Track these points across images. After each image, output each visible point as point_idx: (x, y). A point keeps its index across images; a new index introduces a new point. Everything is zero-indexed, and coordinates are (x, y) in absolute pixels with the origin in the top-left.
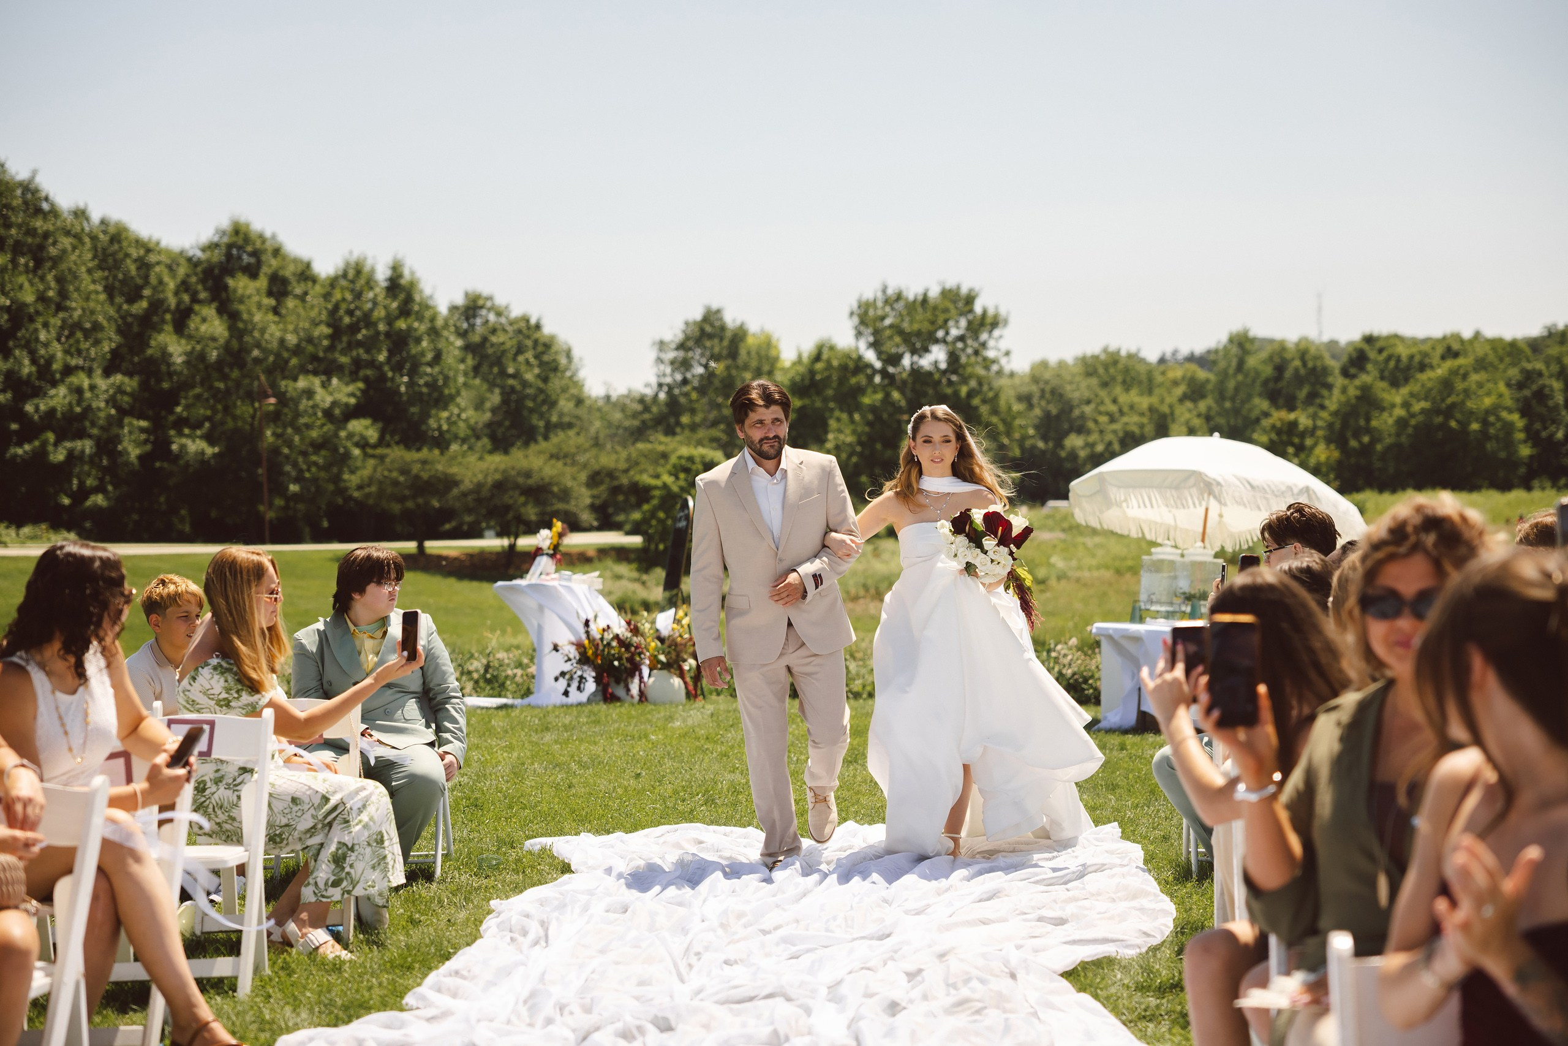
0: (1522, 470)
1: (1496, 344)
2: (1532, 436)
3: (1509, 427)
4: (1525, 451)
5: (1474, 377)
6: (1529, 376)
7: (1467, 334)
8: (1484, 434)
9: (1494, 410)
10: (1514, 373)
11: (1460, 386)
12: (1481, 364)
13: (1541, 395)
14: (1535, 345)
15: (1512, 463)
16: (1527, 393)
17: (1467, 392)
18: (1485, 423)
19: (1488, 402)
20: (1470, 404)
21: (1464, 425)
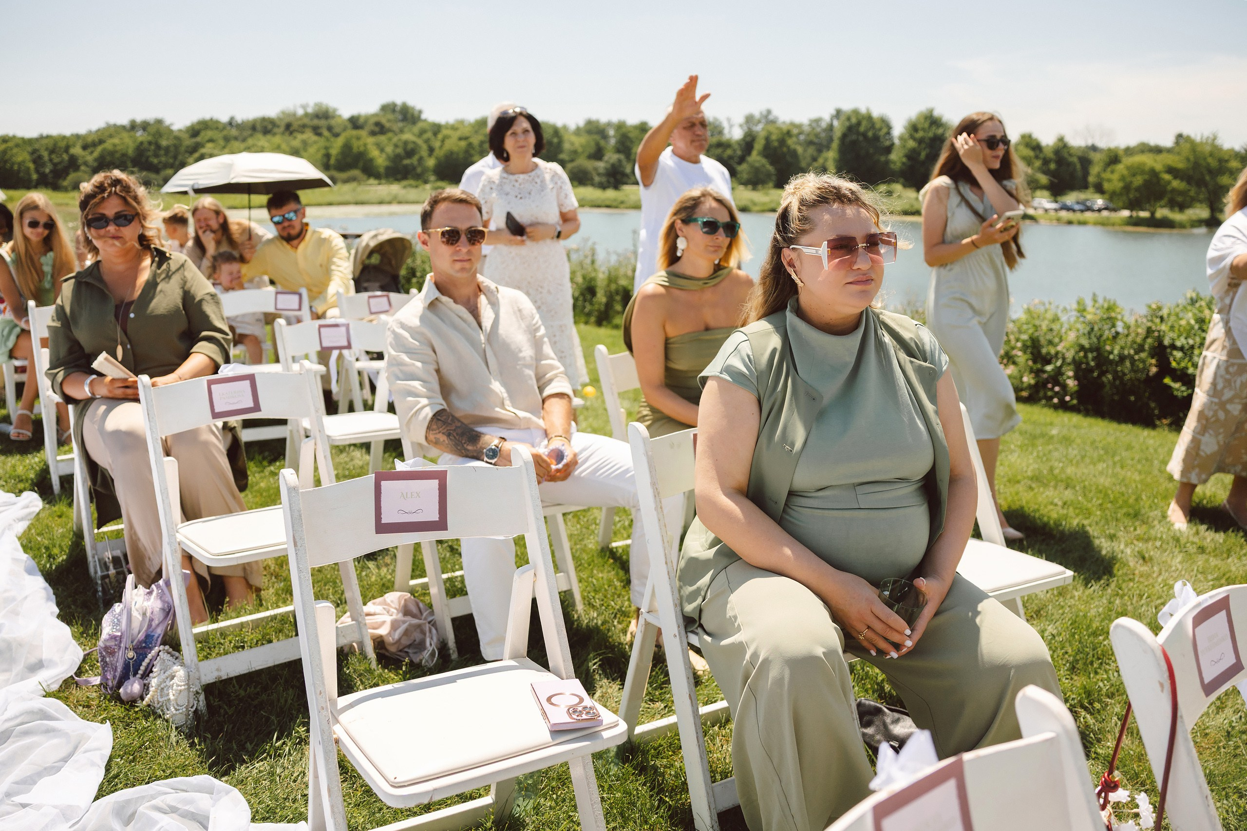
0: (34, 184)
1: (23, 139)
2: (37, 171)
3: (28, 168)
4: (35, 176)
5: (15, 151)
6: (34, 151)
7: (11, 134)
8: (19, 171)
9: (24, 162)
10: (30, 149)
11: (9, 153)
12: (17, 146)
13: (40, 157)
14: (37, 140)
15: (30, 180)
16: (35, 155)
17: (12, 156)
18: (19, 168)
19: (20, 159)
20: (14, 159)
21: (12, 167)
